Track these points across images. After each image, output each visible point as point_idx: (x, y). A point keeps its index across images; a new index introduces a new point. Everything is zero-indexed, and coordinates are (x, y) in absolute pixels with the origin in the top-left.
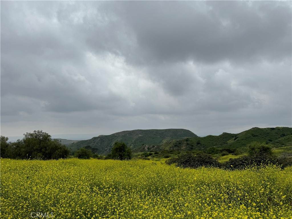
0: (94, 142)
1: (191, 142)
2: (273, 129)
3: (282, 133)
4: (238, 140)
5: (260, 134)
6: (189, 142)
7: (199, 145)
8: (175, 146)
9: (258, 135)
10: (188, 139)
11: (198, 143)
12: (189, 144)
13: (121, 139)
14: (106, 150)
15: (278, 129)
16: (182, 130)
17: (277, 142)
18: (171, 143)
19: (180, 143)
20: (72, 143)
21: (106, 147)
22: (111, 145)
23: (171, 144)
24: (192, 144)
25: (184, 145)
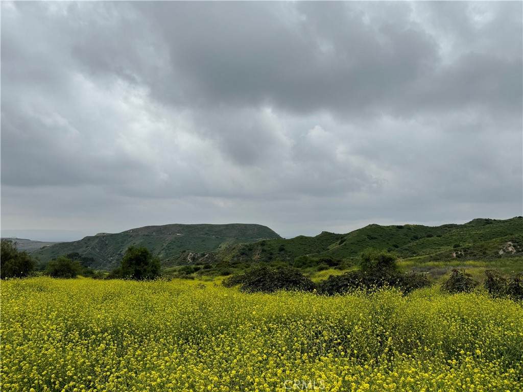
0: (87, 247)
1: (269, 247)
2: (400, 227)
3: (414, 234)
4: (345, 245)
5: (381, 236)
6: (265, 248)
7: (282, 252)
8: (243, 254)
9: (377, 237)
10: (264, 241)
11: (281, 249)
12: (265, 251)
13: (142, 241)
14: (110, 262)
15: (408, 227)
16: (255, 225)
17: (406, 250)
18: (234, 248)
19: (250, 250)
20: (42, 247)
21: (111, 257)
22: (121, 252)
23: (234, 250)
24: (272, 251)
25: (258, 252)
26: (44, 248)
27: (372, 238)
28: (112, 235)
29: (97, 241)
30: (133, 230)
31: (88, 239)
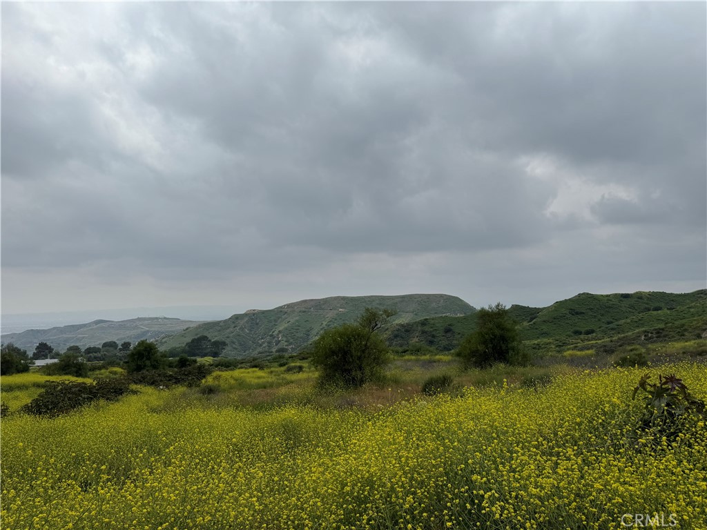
0: (235, 327)
1: (432, 327)
2: (626, 296)
3: (647, 306)
5: (591, 309)
6: (426, 328)
7: (449, 335)
8: (396, 336)
10: (426, 320)
11: (447, 331)
12: (426, 332)
13: (297, 318)
15: (639, 296)
19: (407, 331)
22: (273, 332)
24: (434, 333)
25: (417, 334)
26: (187, 329)
27: (577, 313)
28: (263, 312)
29: (246, 319)
30: (288, 306)
31: (236, 318)
